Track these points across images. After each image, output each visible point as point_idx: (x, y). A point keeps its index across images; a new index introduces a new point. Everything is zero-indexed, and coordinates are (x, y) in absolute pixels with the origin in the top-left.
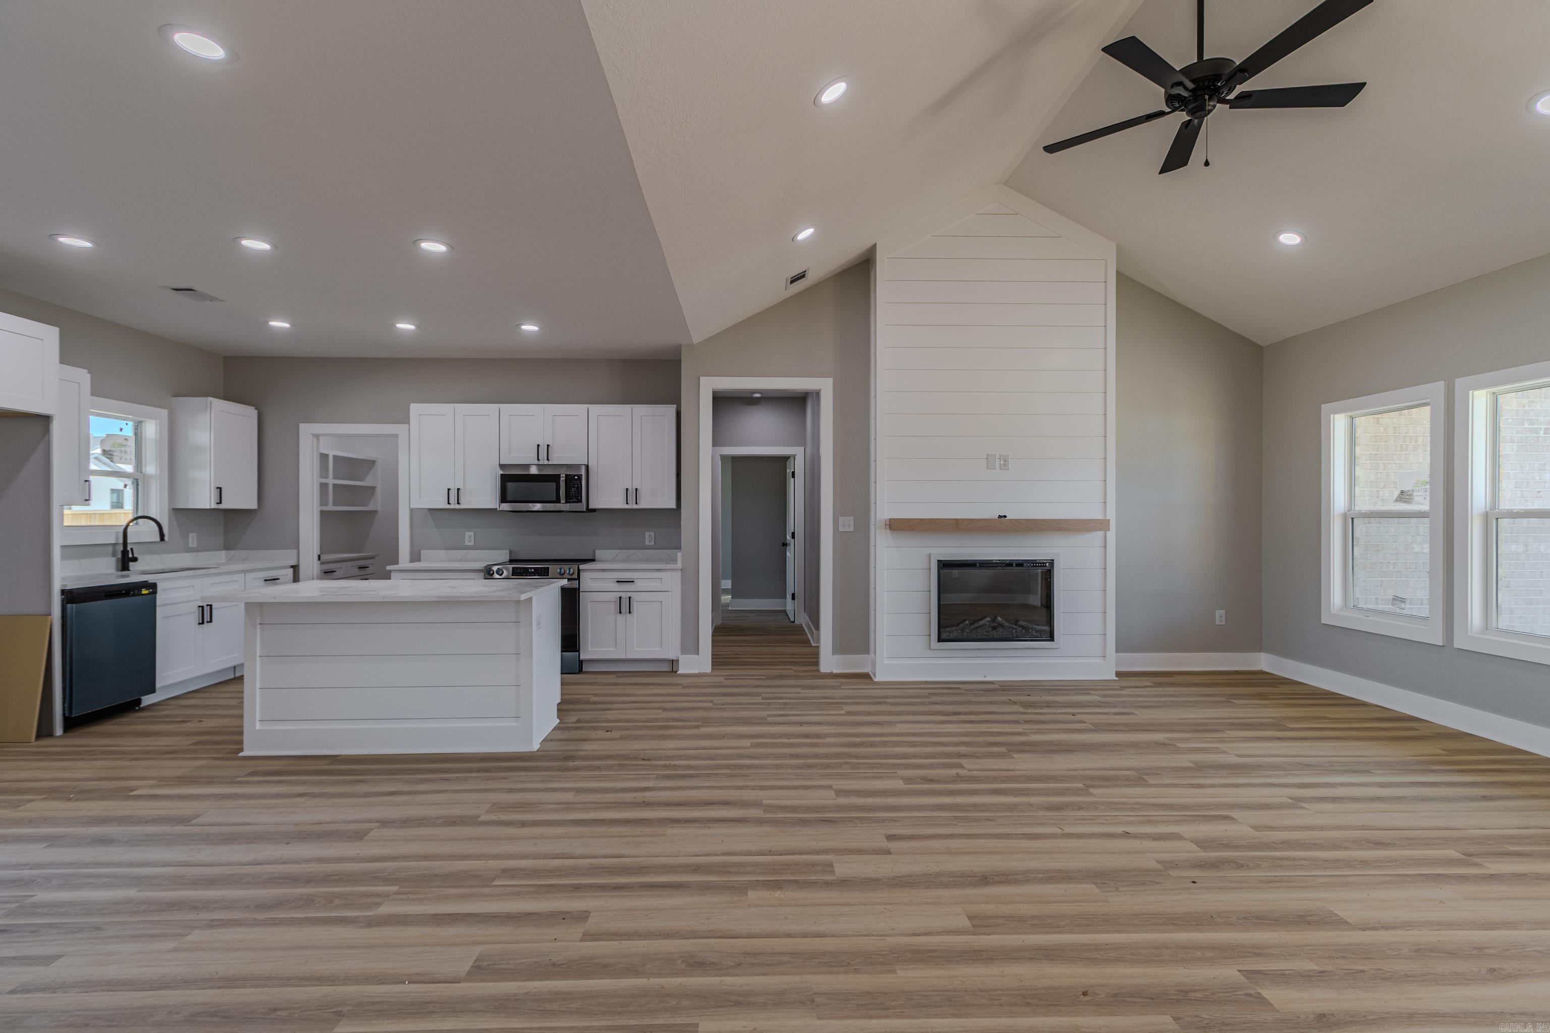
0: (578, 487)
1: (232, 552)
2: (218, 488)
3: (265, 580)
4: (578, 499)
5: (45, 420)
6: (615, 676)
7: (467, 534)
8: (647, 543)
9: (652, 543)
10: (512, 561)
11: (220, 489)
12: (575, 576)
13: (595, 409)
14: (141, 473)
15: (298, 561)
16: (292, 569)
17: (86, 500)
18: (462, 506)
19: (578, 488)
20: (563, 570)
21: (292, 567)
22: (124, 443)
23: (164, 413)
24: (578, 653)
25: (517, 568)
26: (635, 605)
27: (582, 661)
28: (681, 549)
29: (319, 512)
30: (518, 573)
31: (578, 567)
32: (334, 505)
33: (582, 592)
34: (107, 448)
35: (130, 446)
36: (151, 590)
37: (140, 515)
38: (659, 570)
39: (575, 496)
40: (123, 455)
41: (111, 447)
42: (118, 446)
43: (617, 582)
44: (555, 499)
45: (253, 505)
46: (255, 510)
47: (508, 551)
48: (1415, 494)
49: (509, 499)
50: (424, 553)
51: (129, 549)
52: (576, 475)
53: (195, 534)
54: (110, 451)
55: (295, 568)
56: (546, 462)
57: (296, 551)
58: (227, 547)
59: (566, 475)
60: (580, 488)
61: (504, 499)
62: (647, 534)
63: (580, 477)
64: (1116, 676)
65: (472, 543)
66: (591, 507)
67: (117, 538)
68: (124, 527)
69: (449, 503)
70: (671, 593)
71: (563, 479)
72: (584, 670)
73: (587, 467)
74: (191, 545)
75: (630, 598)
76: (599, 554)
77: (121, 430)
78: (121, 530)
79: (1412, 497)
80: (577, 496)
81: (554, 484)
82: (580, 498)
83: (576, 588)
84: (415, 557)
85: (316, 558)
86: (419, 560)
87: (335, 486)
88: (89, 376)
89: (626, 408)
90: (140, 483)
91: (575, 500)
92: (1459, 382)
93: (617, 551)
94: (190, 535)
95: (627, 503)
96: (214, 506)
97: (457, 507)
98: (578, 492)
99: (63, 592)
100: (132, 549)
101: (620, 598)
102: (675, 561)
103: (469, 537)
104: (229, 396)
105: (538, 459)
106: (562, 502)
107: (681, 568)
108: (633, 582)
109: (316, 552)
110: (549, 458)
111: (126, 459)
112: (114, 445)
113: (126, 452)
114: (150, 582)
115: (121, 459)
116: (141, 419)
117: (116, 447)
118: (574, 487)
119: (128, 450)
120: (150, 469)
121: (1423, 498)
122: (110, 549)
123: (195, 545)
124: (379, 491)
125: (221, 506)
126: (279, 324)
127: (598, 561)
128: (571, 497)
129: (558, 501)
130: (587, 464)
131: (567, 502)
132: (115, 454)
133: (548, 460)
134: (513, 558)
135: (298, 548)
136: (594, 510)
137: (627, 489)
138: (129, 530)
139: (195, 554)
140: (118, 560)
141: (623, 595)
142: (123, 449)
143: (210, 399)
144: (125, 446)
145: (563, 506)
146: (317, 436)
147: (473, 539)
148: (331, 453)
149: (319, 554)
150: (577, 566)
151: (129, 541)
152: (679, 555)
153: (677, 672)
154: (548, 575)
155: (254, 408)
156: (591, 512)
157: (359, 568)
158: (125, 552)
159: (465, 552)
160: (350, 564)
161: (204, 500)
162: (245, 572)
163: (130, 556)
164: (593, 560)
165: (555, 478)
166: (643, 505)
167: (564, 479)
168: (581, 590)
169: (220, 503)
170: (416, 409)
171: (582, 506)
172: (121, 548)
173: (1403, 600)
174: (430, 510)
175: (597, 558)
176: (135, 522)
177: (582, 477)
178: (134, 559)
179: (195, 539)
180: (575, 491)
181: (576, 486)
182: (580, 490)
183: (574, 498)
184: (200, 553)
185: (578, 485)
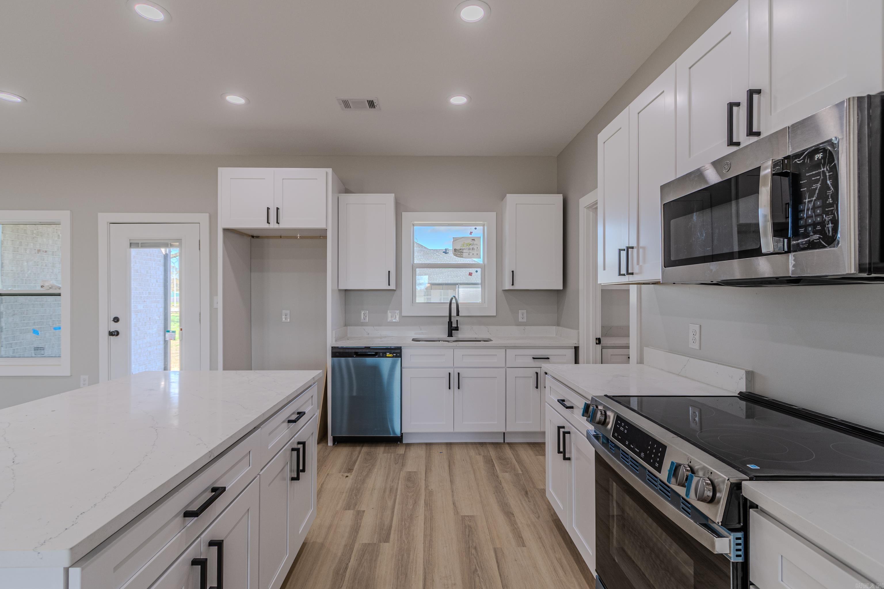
1: (559, 329)
2: (512, 271)
3: (534, 358)
5: (323, 233)
15: (578, 342)
16: (573, 350)
22: (472, 243)
23: (493, 215)
34: (458, 248)
35: (477, 244)
36: (399, 354)
40: (471, 251)
41: (461, 247)
42: (467, 245)
45: (559, 287)
49: (673, 258)
53: (525, 311)
54: (460, 249)
55: (576, 349)
57: (576, 331)
61: (667, 259)
65: (697, 346)
74: (520, 320)
77: (471, 233)
80: (823, 224)
84: (641, 356)
88: (393, 198)
99: (332, 348)
100: (457, 320)
109: (594, 335)
111: (473, 254)
112: (463, 245)
113: (473, 249)
115: (469, 254)
117: (465, 246)
119: (475, 247)
122: (445, 320)
123: (525, 320)
126: (458, 100)
132: (464, 251)
139: (523, 327)
142: (471, 247)
143: (507, 196)
144: (473, 244)
147: (698, 338)
149: (598, 337)
155: (560, 196)
158: (450, 323)
159: (686, 359)
162: (509, 347)
168: (753, 583)
169: (513, 285)
172: (448, 320)
178: (457, 329)
179: (525, 315)
180: (814, 208)
181: (819, 185)
182: (830, 201)
183: (815, 233)
184: (527, 327)
185: (824, 181)
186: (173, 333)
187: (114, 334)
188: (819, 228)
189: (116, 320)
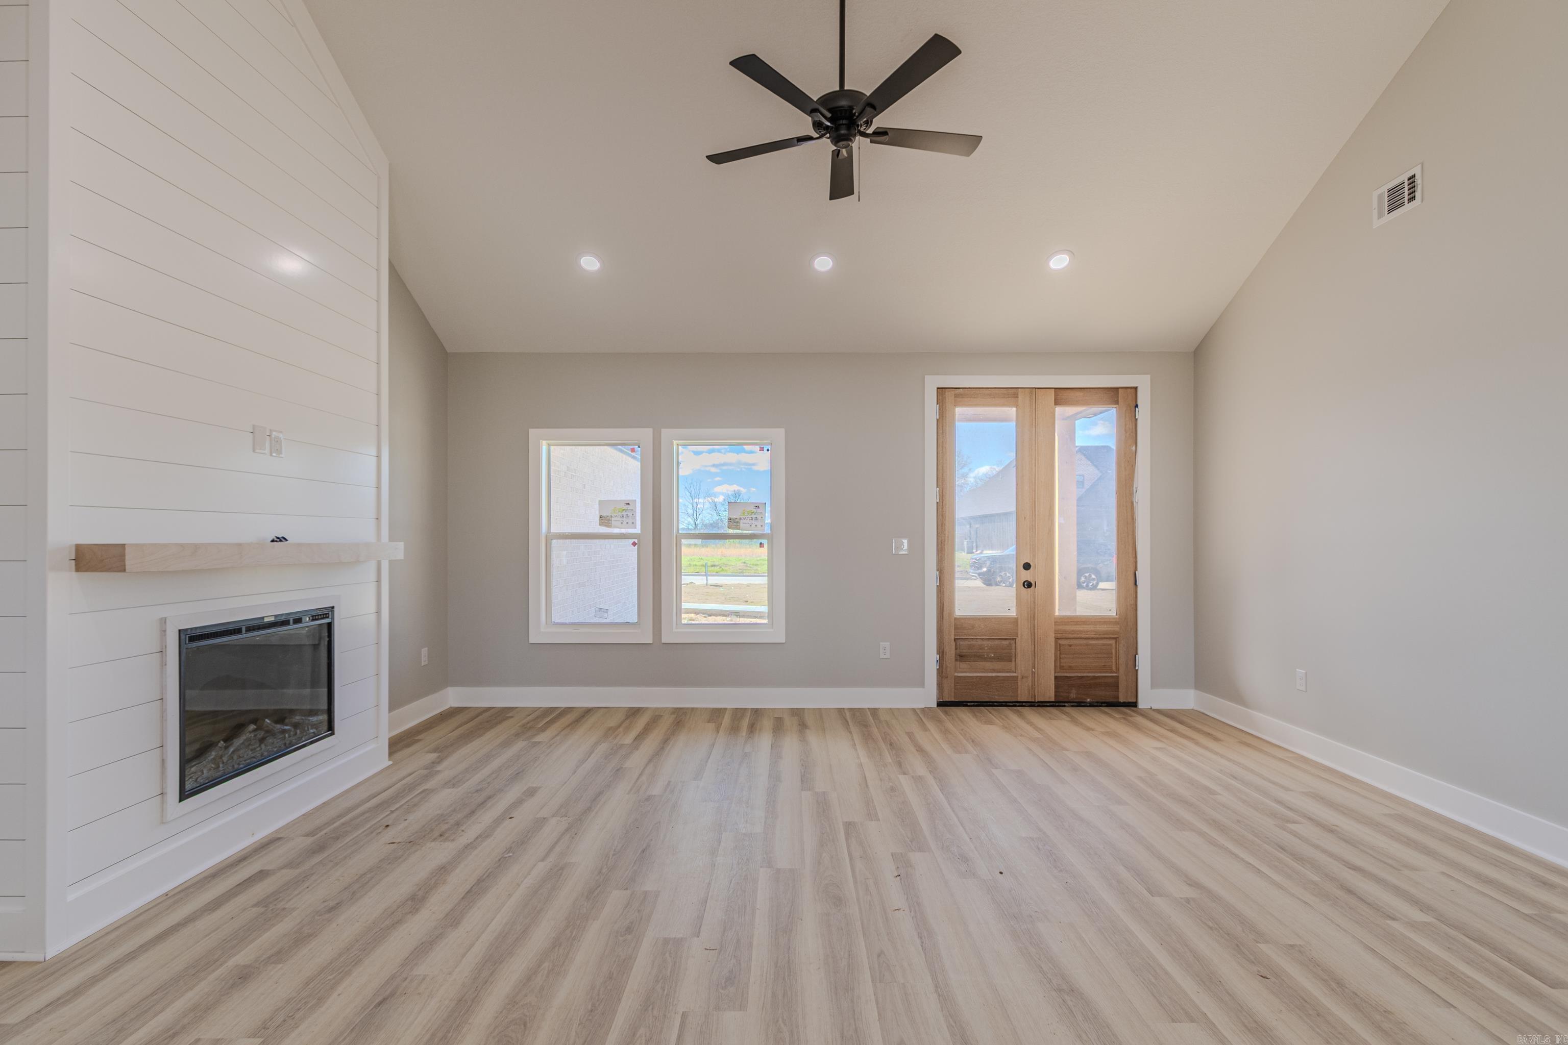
48: (613, 519)
64: (389, 760)
79: (610, 522)
92: (665, 433)
121: (620, 522)
173: (606, 611)
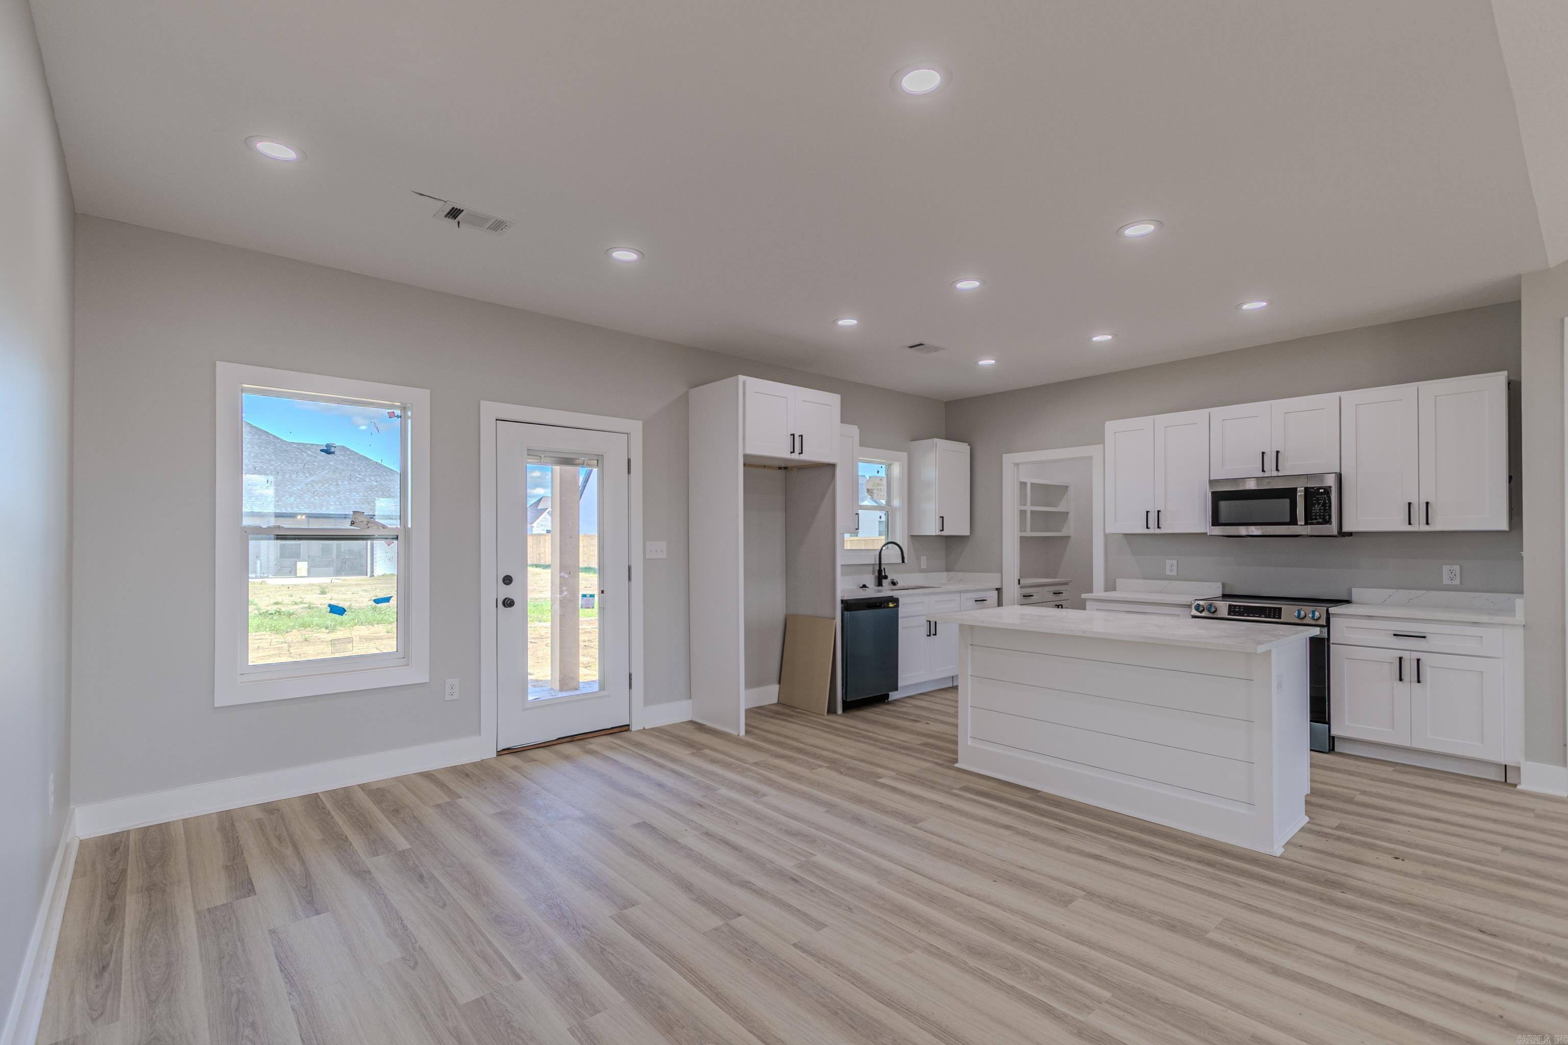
0: (1325, 503)
1: (951, 574)
2: (941, 517)
3: (976, 601)
4: (1324, 519)
5: (833, 466)
6: (1392, 769)
7: (1168, 562)
8: (1446, 581)
9: (1457, 582)
10: (1225, 596)
11: (943, 517)
12: (1323, 622)
13: (1350, 397)
14: (890, 506)
15: (1002, 585)
16: (997, 591)
17: (857, 529)
18: (1162, 531)
19: (1324, 505)
20: (1302, 613)
21: (997, 589)
22: (880, 482)
23: (905, 455)
24: (1327, 726)
25: (1235, 606)
26: (1426, 672)
27: (1334, 738)
28: (1522, 593)
29: (1019, 538)
30: (1237, 612)
31: (1327, 611)
32: (1031, 531)
33: (1333, 644)
34: (870, 488)
35: (883, 485)
36: (895, 604)
37: (890, 541)
38: (1475, 624)
39: (1320, 516)
40: (879, 492)
41: (872, 487)
42: (877, 485)
43: (1395, 635)
44: (1288, 520)
45: (968, 533)
46: (968, 536)
47: (1220, 585)
49: (1222, 520)
50: (1120, 582)
51: (882, 569)
52: (1321, 488)
53: (925, 557)
54: (872, 489)
55: (999, 590)
56: (1275, 473)
57: (1000, 574)
58: (948, 570)
59: (1306, 489)
60: (1327, 505)
61: (1216, 522)
62: (1446, 569)
63: (1327, 490)
65: (1174, 573)
66: (1346, 529)
67: (875, 559)
68: (879, 551)
69: (1147, 527)
70: (1501, 660)
71: (1300, 494)
72: (1336, 750)
73: (1339, 477)
74: (923, 566)
75: (1418, 660)
76: (1357, 594)
77: (878, 472)
78: (878, 553)
80: (1324, 516)
81: (1287, 501)
82: (1327, 517)
83: (1325, 638)
84: (1110, 586)
85: (1017, 582)
86: (1114, 589)
87: (1032, 512)
88: (858, 430)
89: (1410, 388)
90: (889, 515)
91: (1321, 520)
93: (1391, 591)
94: (922, 558)
95: (1410, 524)
96: (938, 533)
97: (1158, 531)
98: (1325, 509)
99: (842, 601)
100: (884, 569)
101: (1401, 659)
102: (1512, 611)
103: (1171, 565)
104: (949, 437)
105: (1263, 471)
106: (1299, 524)
107: (1524, 624)
108: (1424, 637)
109: (1017, 577)
110: (1279, 468)
111: (881, 495)
112: (874, 484)
113: (881, 490)
114: (895, 597)
115: (878, 495)
116: (890, 462)
117: (875, 486)
118: (1319, 504)
119: (882, 488)
120: (896, 503)
122: (871, 568)
123: (925, 567)
124: (1071, 516)
125: (943, 533)
126: (987, 362)
127: (1354, 604)
128: (1314, 517)
129: (1293, 521)
130: (1338, 471)
131: (1306, 523)
132: (875, 492)
133: (1277, 470)
134: (1227, 593)
135: (1001, 572)
136: (1350, 534)
137: (1410, 504)
138: (882, 553)
139: (925, 574)
140: (876, 576)
141: (1406, 655)
142: (879, 487)
143: (936, 440)
144: (881, 485)
145: (1301, 528)
146: (1017, 465)
147: (1175, 568)
148: (1029, 481)
149: (1019, 578)
150: (1325, 608)
151: (882, 562)
152: (1519, 602)
153: (1515, 786)
154: (1280, 618)
155: (967, 444)
156: (1344, 536)
157: (1054, 593)
158: (880, 571)
159: (1166, 582)
160: (1047, 589)
161: (931, 528)
162: (960, 592)
163: (883, 574)
164: (1348, 602)
165: (1290, 493)
166: (1438, 525)
167: (1303, 493)
168: (1331, 642)
169: (942, 530)
170: (1111, 427)
171: (1333, 528)
172: (877, 568)
174: (1125, 534)
175: (1354, 599)
176: (886, 546)
177: (1331, 490)
178: (886, 577)
179: (925, 560)
180: (1320, 510)
181: (1322, 501)
182: (1327, 508)
183: (1320, 519)
184: (929, 574)
185: (1325, 500)
186: (591, 598)
187: (508, 603)
188: (1322, 517)
189: (508, 580)
